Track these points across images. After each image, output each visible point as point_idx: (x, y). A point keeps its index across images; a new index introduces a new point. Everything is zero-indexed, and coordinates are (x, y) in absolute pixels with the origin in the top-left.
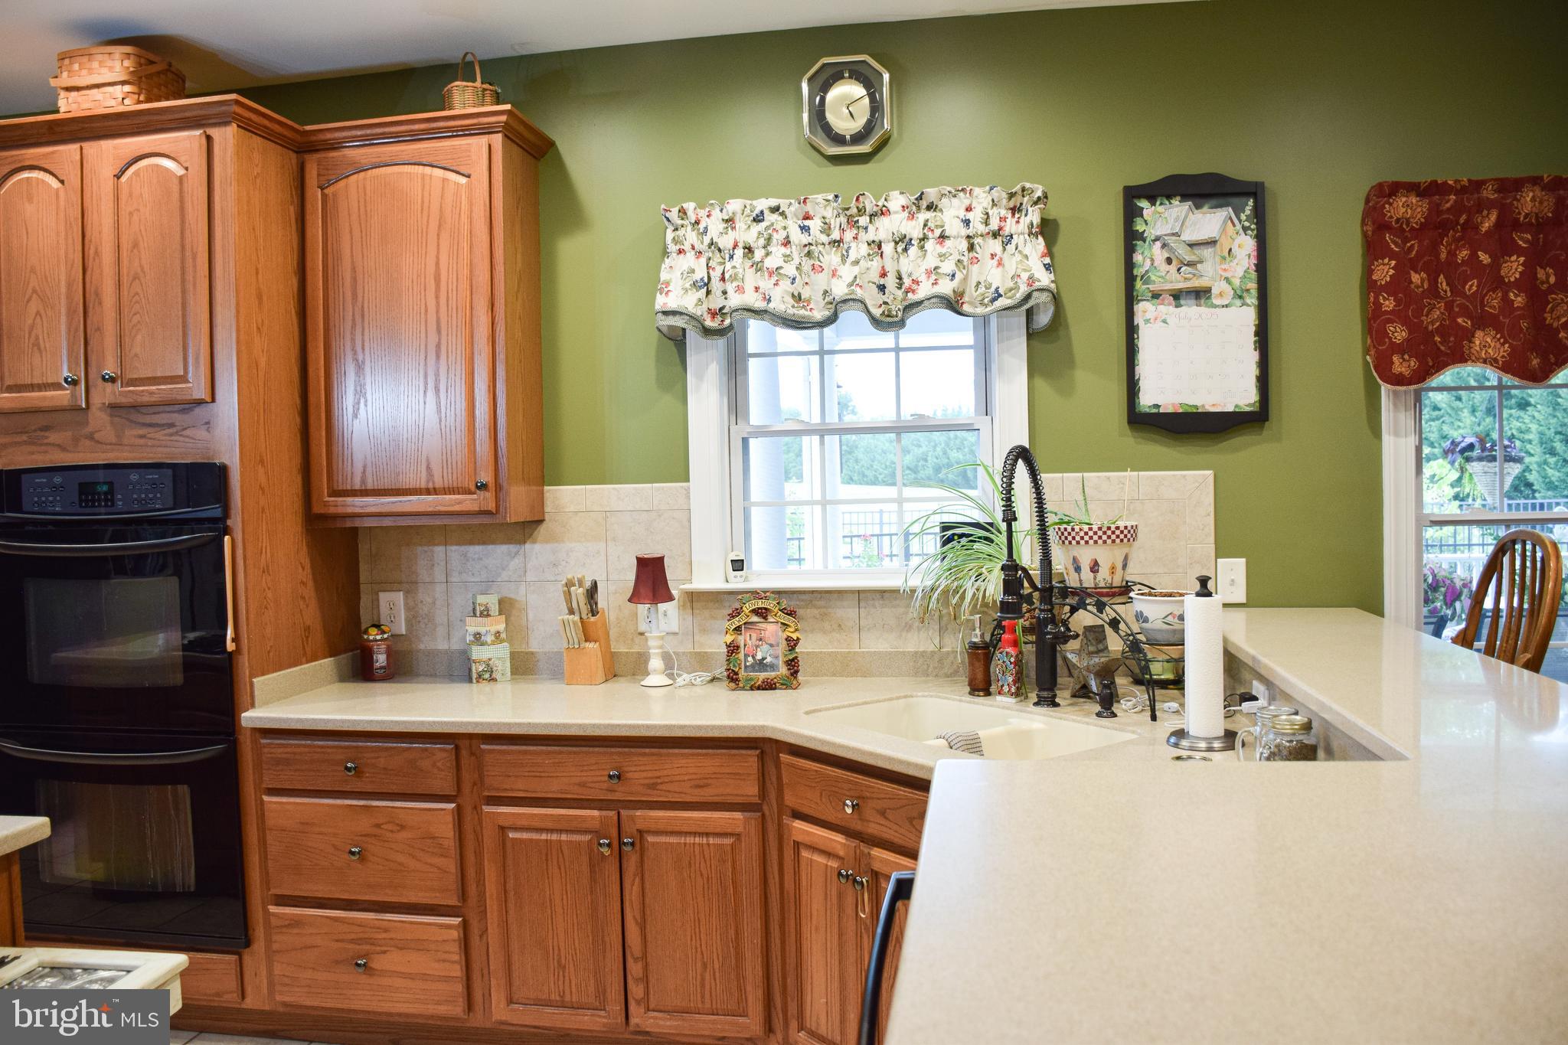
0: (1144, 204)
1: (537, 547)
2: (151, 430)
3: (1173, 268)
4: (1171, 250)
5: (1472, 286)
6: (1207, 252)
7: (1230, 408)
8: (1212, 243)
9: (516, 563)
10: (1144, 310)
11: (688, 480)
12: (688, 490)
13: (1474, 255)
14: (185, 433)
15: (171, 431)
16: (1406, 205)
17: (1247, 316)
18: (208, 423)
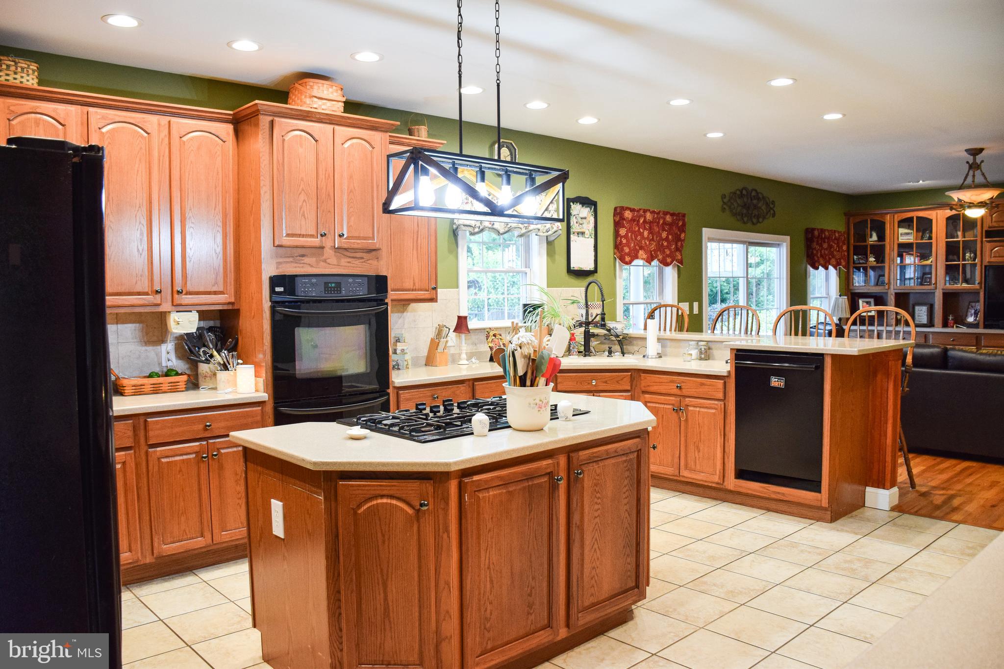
0: (571, 204)
1: (409, 314)
2: (353, 259)
3: (578, 225)
4: (577, 219)
5: (639, 238)
6: (584, 221)
7: (589, 269)
8: (585, 218)
9: (400, 321)
10: (573, 237)
11: (458, 287)
12: (459, 291)
13: (639, 229)
14: (368, 262)
15: (361, 261)
16: (628, 214)
17: (592, 241)
18: (378, 258)
